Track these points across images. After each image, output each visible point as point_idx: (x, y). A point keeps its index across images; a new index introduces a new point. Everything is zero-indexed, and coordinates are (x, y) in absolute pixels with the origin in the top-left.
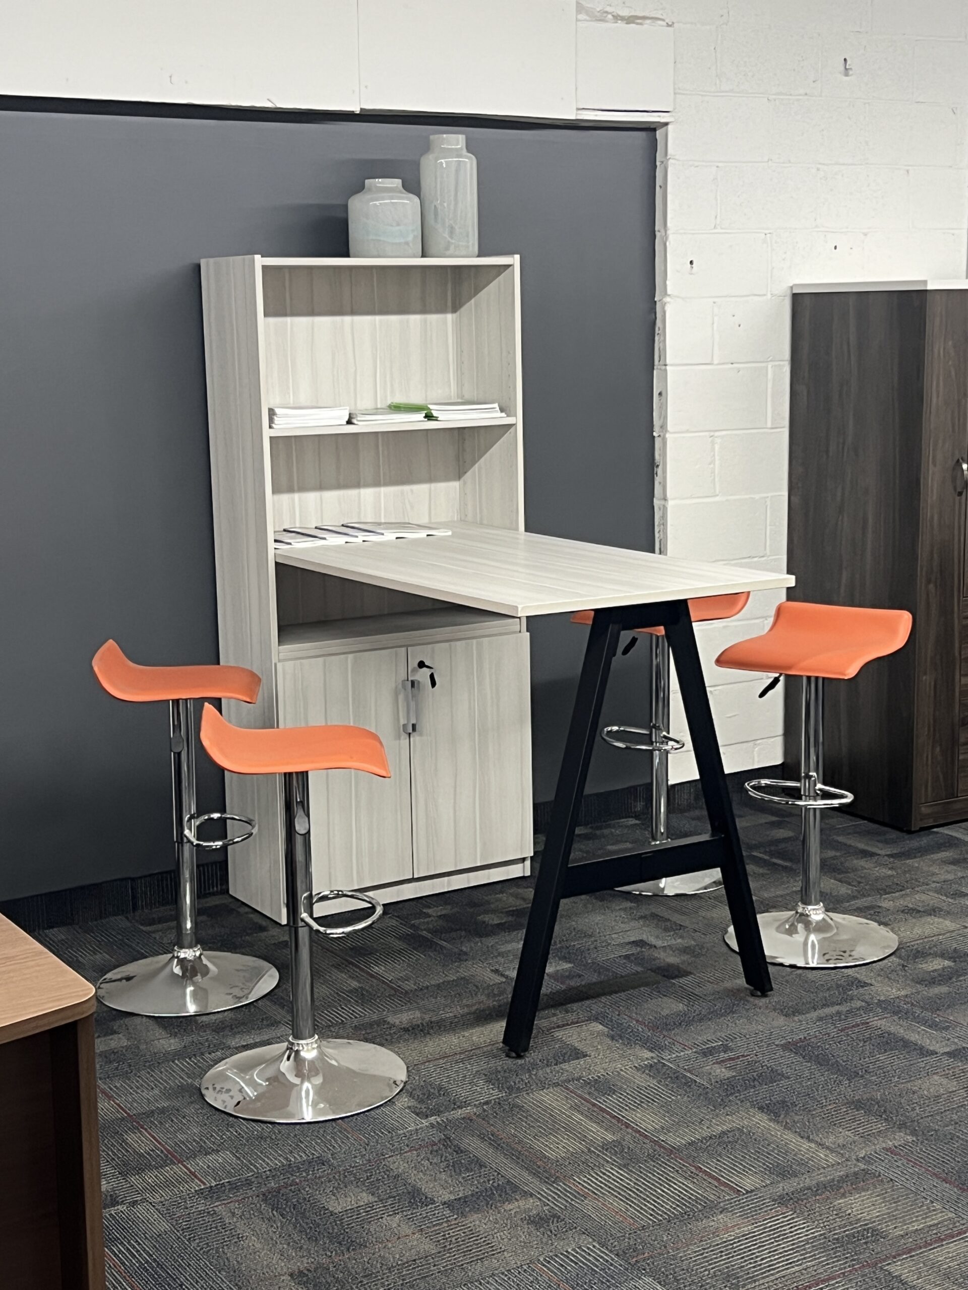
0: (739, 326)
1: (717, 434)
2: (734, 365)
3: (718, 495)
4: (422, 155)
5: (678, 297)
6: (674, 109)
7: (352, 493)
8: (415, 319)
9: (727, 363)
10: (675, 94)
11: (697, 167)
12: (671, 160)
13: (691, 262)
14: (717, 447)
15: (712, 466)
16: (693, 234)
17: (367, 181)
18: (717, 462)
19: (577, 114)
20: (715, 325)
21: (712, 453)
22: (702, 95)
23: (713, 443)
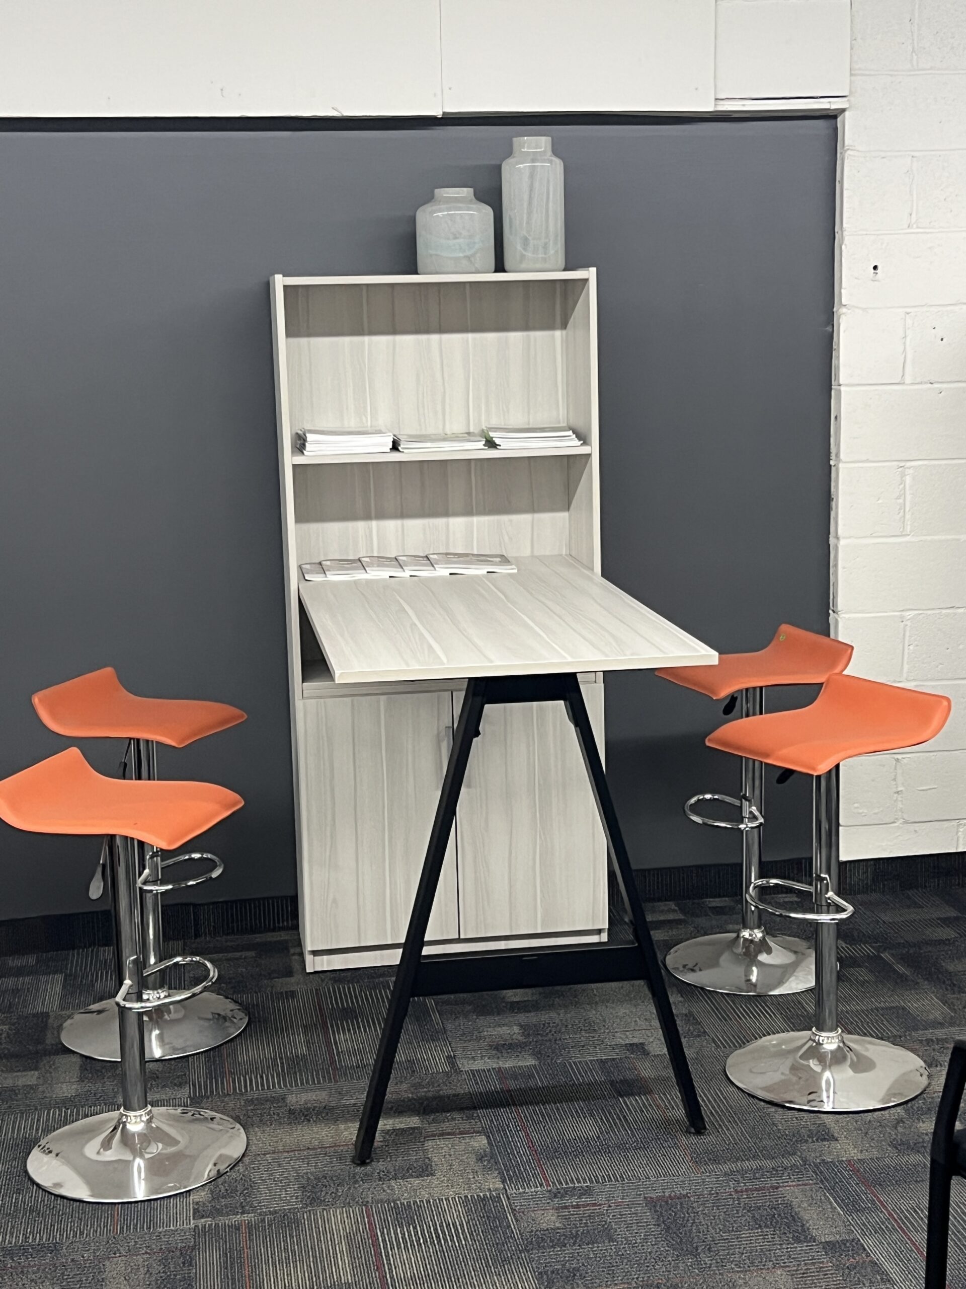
0: (942, 340)
1: (909, 464)
2: (935, 385)
3: (909, 535)
4: (504, 159)
5: (857, 307)
6: (851, 91)
7: (440, 522)
8: (515, 337)
9: (926, 383)
10: (851, 75)
11: (883, 158)
12: (849, 152)
13: (875, 268)
14: (908, 480)
15: (901, 501)
16: (878, 235)
17: (437, 191)
18: (909, 497)
19: (716, 105)
20: (908, 339)
21: (902, 486)
22: (891, 75)
23: (903, 475)
